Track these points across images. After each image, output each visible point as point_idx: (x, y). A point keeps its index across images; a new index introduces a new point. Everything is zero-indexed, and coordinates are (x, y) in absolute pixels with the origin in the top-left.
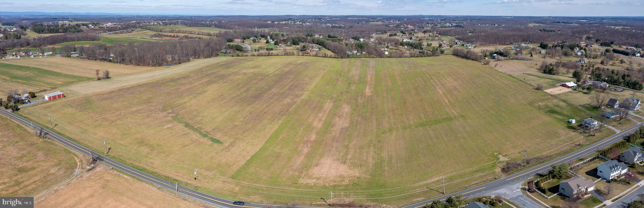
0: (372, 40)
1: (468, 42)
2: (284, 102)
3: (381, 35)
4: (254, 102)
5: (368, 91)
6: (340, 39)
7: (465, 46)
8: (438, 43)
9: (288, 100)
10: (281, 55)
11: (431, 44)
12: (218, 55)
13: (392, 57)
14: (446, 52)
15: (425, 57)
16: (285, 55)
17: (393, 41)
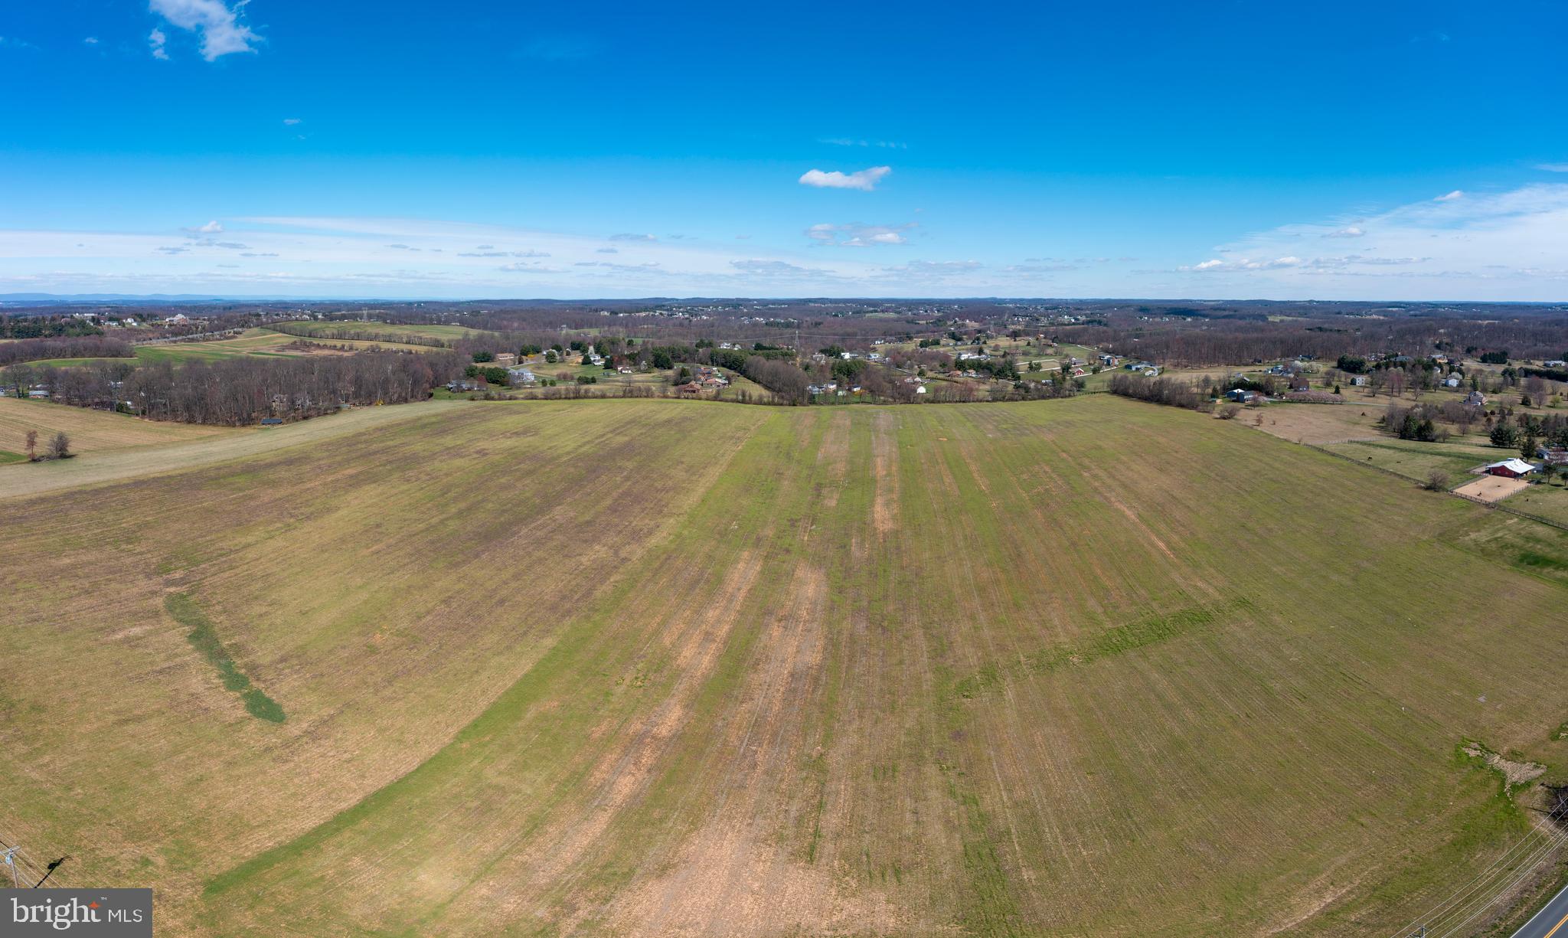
0: (874, 356)
1: (1139, 360)
2: (584, 559)
3: (900, 345)
4: (477, 556)
5: (882, 516)
6: (786, 354)
7: (1134, 369)
8: (1058, 364)
9: (600, 552)
10: (614, 397)
11: (1039, 366)
12: (431, 395)
13: (939, 402)
14: (1089, 386)
15: (1035, 399)
16: (624, 397)
17: (934, 357)
